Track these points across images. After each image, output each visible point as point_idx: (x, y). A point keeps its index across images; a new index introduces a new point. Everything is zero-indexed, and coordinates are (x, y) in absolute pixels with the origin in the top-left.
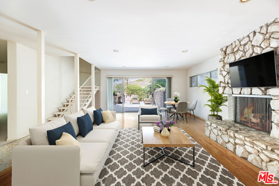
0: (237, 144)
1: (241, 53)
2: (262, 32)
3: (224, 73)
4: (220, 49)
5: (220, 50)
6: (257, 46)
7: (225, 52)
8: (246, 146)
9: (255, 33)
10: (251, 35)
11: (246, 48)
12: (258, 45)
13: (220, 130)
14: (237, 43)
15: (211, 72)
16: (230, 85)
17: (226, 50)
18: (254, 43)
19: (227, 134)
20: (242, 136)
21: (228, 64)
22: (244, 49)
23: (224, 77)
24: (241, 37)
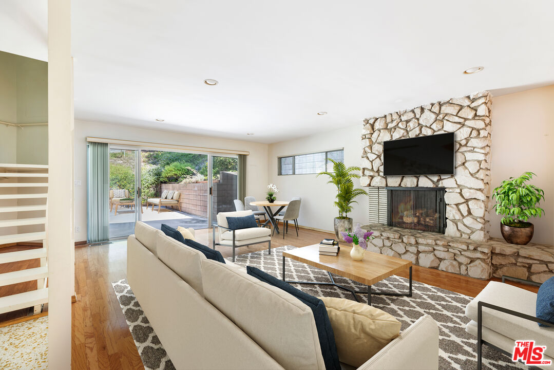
0: (421, 252)
1: (402, 131)
2: (433, 110)
3: (372, 157)
4: (364, 119)
5: (364, 121)
6: (426, 126)
7: (372, 126)
8: (436, 252)
9: (422, 109)
10: (418, 111)
11: (409, 126)
12: (428, 125)
13: (388, 238)
14: (395, 117)
15: (327, 152)
16: (382, 174)
17: (374, 122)
18: (423, 121)
19: (402, 241)
20: (431, 241)
21: (379, 143)
22: (407, 127)
23: (372, 162)
24: (402, 110)
